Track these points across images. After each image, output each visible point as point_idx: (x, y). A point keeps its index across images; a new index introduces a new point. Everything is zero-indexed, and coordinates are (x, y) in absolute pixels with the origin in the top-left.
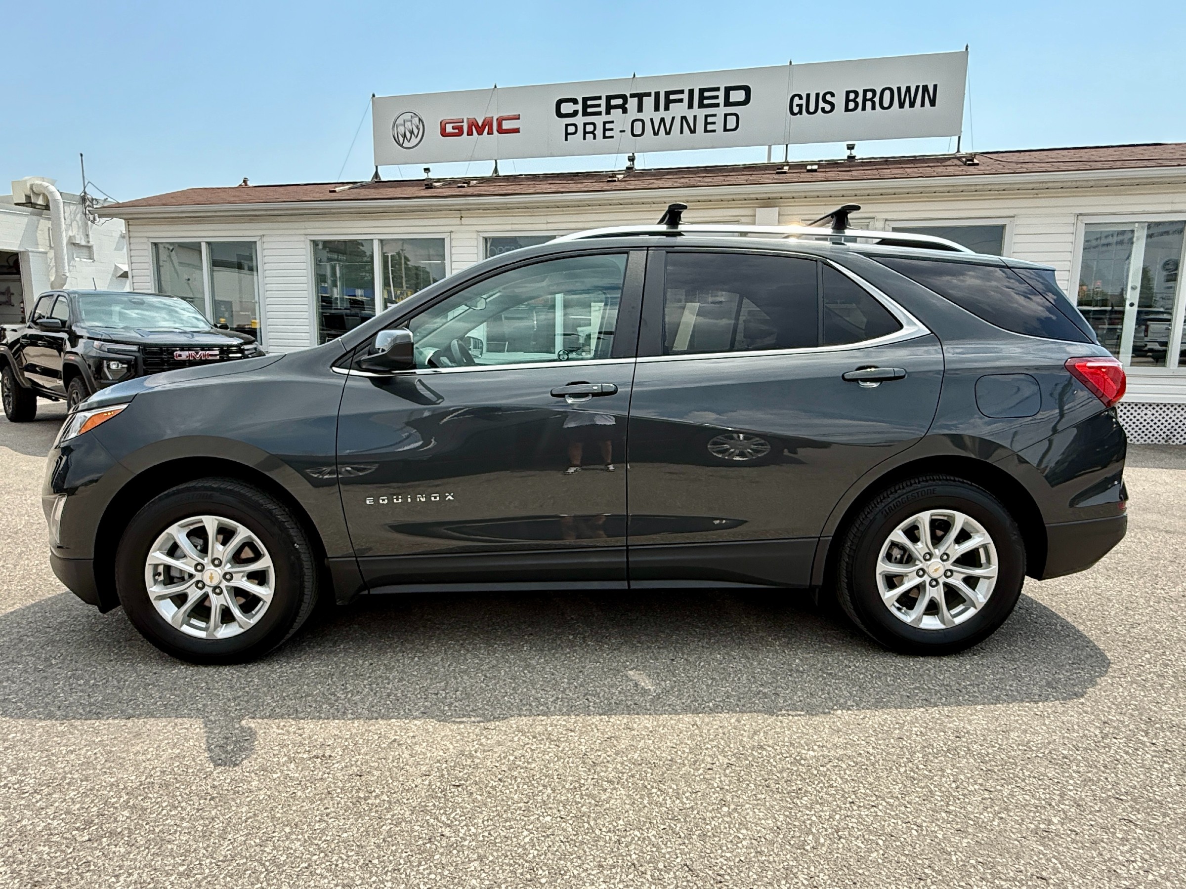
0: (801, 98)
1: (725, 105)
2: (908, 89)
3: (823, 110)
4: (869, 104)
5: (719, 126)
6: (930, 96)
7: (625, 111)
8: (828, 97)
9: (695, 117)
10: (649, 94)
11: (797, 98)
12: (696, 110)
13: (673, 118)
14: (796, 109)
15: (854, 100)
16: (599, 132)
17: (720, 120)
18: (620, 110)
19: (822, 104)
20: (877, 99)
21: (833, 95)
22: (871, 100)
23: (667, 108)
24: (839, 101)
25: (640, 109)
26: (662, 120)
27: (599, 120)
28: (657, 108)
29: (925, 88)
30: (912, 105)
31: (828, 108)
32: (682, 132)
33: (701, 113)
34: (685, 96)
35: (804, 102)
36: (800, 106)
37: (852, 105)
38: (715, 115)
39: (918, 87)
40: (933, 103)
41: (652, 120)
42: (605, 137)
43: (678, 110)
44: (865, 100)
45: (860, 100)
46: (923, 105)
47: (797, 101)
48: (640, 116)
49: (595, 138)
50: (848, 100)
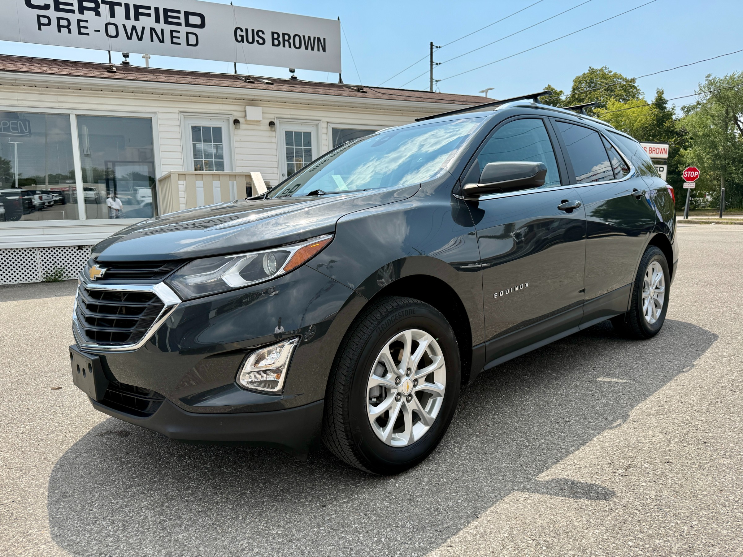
0: (242, 31)
1: (186, 26)
2: (309, 38)
3: (258, 42)
4: (287, 43)
5: (183, 40)
6: (321, 45)
7: (98, 14)
8: (260, 34)
9: (162, 30)
10: (119, 4)
11: (239, 31)
12: (162, 25)
13: (143, 28)
14: (239, 38)
15: (277, 39)
16: (74, 27)
17: (183, 35)
18: (93, 13)
19: (256, 38)
20: (291, 41)
21: (263, 33)
22: (288, 41)
23: (137, 19)
24: (268, 37)
25: (112, 15)
26: (134, 28)
27: (74, 18)
28: (128, 17)
29: (319, 39)
30: (313, 49)
31: (261, 41)
32: (152, 40)
33: (168, 28)
34: (152, 12)
35: (244, 34)
36: (242, 36)
37: (276, 42)
38: (179, 32)
39: (315, 38)
40: (324, 50)
41: (124, 26)
42: (80, 33)
43: (147, 22)
44: (284, 40)
45: (281, 39)
46: (319, 50)
47: (239, 32)
48: (112, 20)
49: (70, 32)
50: (273, 39)
